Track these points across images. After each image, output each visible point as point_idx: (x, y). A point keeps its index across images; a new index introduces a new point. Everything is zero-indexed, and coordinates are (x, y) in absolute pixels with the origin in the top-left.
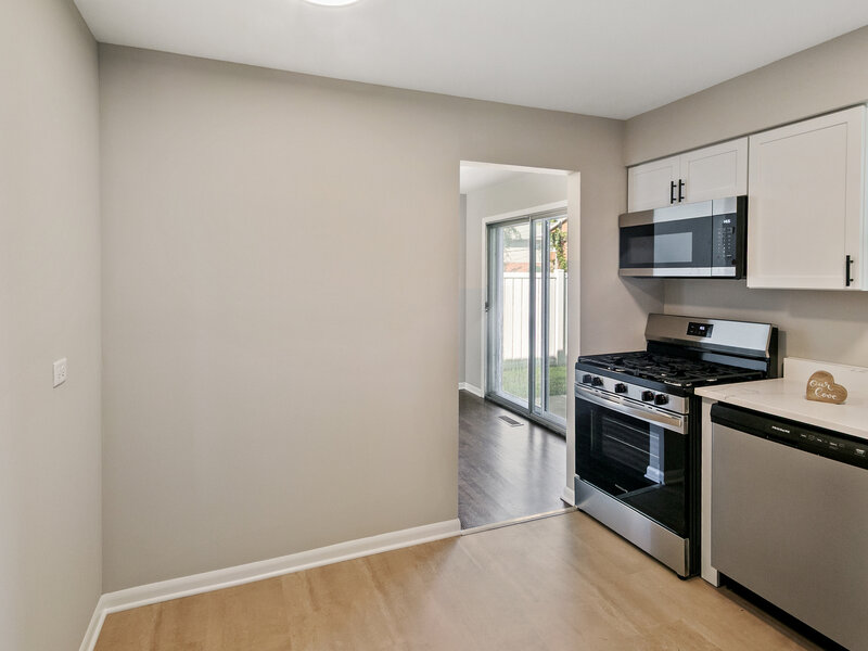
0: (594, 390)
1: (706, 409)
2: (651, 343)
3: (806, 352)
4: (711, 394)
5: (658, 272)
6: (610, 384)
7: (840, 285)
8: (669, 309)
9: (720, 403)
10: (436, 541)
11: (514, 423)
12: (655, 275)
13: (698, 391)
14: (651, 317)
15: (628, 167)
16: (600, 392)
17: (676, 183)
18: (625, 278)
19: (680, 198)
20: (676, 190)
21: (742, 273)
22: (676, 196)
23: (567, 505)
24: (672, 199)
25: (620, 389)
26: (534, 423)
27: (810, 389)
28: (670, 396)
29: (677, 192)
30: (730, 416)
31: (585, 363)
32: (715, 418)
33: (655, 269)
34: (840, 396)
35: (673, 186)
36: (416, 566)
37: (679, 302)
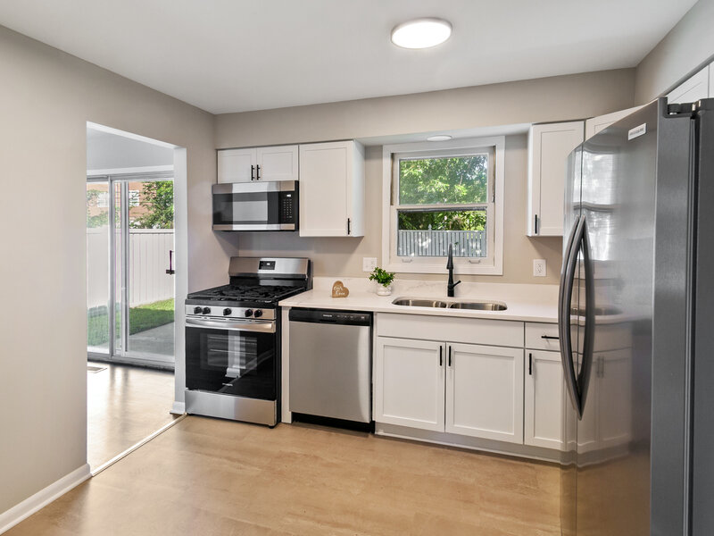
0: (203, 318)
1: (285, 315)
2: (233, 279)
3: (324, 273)
4: (287, 303)
5: (236, 227)
6: (217, 310)
7: (344, 233)
8: (243, 253)
9: (293, 308)
10: (66, 494)
11: (97, 369)
12: (234, 229)
13: (281, 303)
14: (233, 259)
15: (217, 150)
16: (208, 318)
17: (255, 167)
18: (216, 232)
19: (258, 178)
20: (255, 171)
21: (297, 228)
22: (255, 175)
23: (176, 416)
24: (252, 178)
25: (227, 312)
26: (115, 364)
27: (334, 291)
28: (263, 310)
29: (256, 173)
30: (299, 315)
31: (194, 298)
32: (292, 318)
33: (234, 226)
34: (345, 293)
35: (252, 168)
36: (56, 524)
37: (250, 248)
